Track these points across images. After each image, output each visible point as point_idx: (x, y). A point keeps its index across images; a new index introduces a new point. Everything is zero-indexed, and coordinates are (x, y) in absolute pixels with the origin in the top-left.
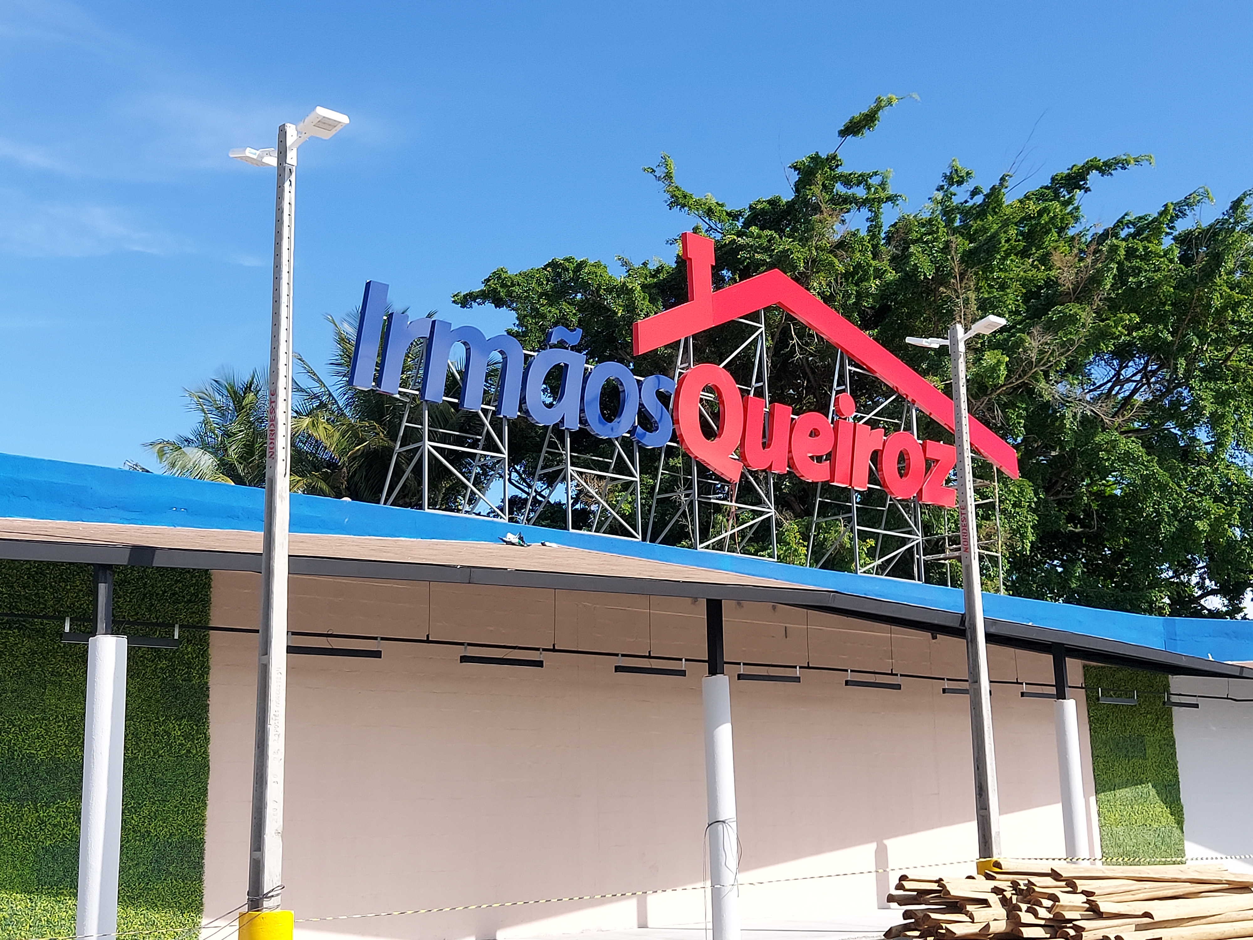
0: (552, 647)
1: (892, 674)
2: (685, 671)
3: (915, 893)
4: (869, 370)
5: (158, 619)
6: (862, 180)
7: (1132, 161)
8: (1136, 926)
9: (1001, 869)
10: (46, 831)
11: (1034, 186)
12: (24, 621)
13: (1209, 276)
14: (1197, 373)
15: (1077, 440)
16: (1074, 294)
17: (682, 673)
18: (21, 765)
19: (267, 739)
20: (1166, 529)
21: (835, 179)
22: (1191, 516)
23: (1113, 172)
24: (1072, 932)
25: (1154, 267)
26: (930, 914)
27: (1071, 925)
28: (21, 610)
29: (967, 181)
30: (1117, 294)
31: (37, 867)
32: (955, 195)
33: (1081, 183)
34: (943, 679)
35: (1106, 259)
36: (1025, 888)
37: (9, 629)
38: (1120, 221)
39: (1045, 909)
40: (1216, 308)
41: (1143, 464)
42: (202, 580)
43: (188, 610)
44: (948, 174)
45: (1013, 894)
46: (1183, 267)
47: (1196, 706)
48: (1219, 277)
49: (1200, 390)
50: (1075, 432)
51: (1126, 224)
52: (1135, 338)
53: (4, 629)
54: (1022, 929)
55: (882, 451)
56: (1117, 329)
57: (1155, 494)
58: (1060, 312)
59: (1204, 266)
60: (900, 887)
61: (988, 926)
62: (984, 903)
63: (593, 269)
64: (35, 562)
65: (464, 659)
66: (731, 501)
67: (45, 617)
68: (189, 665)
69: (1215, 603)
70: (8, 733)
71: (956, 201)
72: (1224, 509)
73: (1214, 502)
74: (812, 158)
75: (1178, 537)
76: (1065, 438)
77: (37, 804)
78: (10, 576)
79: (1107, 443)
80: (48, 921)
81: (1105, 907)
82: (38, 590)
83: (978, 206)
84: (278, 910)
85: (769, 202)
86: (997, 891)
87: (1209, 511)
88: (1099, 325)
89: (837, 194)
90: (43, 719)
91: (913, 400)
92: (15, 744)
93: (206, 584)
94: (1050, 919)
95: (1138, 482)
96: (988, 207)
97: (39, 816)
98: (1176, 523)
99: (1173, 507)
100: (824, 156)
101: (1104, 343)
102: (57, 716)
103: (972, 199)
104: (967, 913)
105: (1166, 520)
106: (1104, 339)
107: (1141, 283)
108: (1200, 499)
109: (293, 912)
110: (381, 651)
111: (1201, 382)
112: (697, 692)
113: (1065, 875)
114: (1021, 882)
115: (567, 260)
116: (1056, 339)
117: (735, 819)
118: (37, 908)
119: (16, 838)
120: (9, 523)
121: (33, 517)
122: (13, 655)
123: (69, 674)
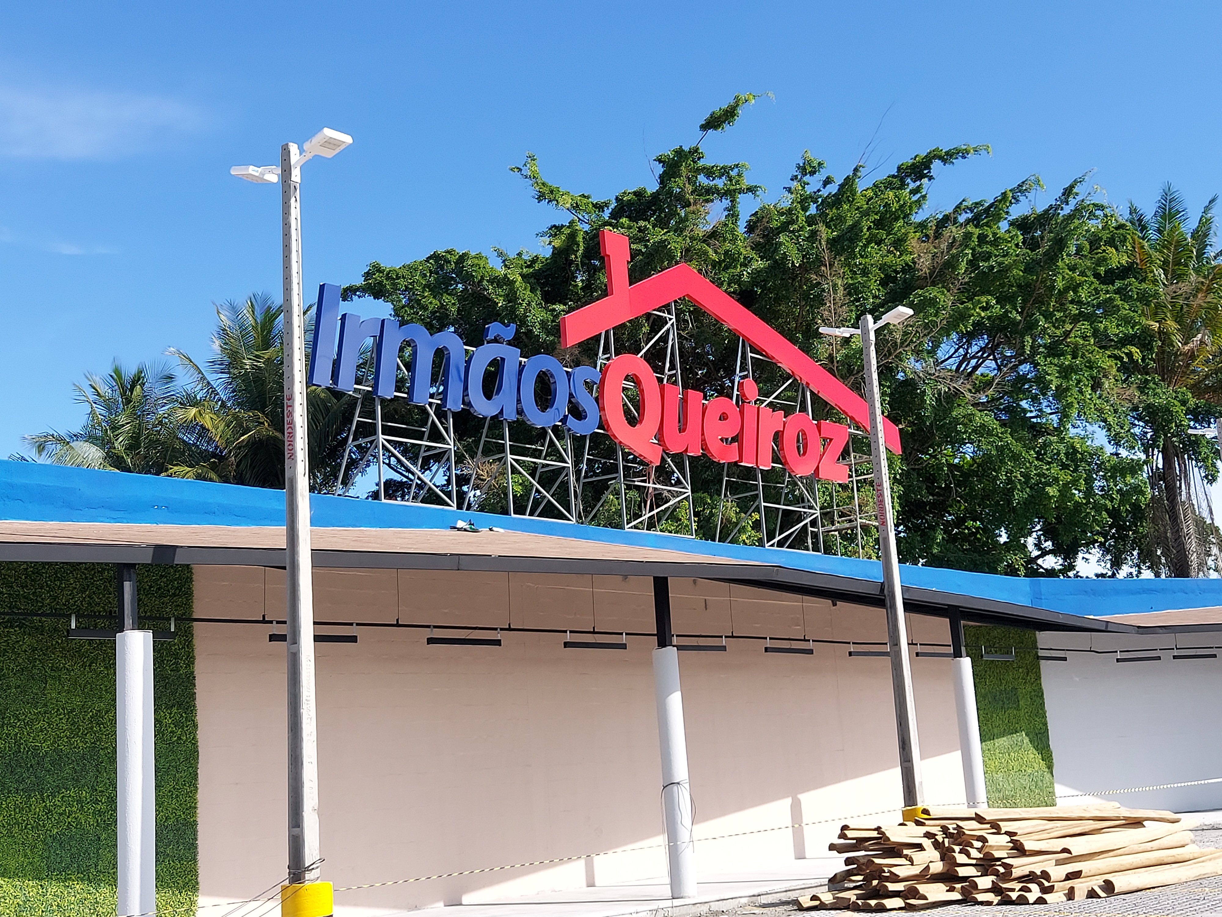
0: (508, 627)
1: (805, 640)
2: (626, 644)
3: (855, 841)
4: (767, 356)
5: (146, 613)
6: (724, 171)
7: (972, 151)
8: (1056, 861)
9: (929, 815)
10: (53, 819)
11: (881, 175)
12: (23, 619)
13: (1053, 259)
14: (1041, 349)
15: (936, 415)
16: (930, 278)
17: (623, 646)
18: (27, 757)
19: (301, 723)
20: (1018, 496)
21: (698, 171)
22: (1041, 482)
23: (954, 161)
24: (1002, 870)
25: (1003, 252)
26: (875, 860)
27: (1000, 863)
28: (20, 609)
29: (819, 171)
30: (970, 278)
31: (46, 854)
32: (808, 184)
33: (925, 172)
34: (849, 643)
35: (961, 245)
36: (955, 832)
37: (12, 627)
38: (958, 207)
39: (975, 850)
40: (1059, 290)
41: (997, 436)
42: (184, 574)
43: (173, 603)
44: (801, 165)
45: (944, 838)
46: (1030, 252)
47: (1065, 659)
48: (1062, 260)
49: (1045, 365)
50: (934, 407)
51: (964, 209)
52: (983, 318)
53: (6, 627)
54: (957, 869)
55: (783, 432)
56: (975, 310)
57: (1009, 463)
58: (920, 296)
59: (1047, 250)
60: (842, 836)
61: (928, 868)
62: (919, 847)
63: (476, 262)
64: (31, 563)
65: (431, 641)
66: (649, 483)
67: (44, 614)
68: (176, 656)
69: (1050, 562)
70: (14, 727)
71: (809, 190)
72: (1071, 475)
73: (1061, 470)
74: (676, 152)
75: (1030, 502)
76: (925, 413)
77: (43, 794)
78: (9, 576)
79: (964, 417)
80: (58, 906)
81: (1029, 845)
82: (36, 589)
83: (833, 196)
84: (318, 882)
85: (635, 193)
86: (928, 835)
87: (1058, 478)
88: (959, 307)
89: (700, 185)
90: (45, 713)
91: (807, 383)
92: (21, 738)
93: (188, 578)
94: (980, 859)
95: (994, 452)
96: (842, 196)
97: (45, 806)
98: (1028, 489)
99: (1026, 476)
100: (686, 149)
101: (963, 324)
102: (58, 710)
103: (824, 188)
104: (906, 857)
105: (1019, 487)
106: (963, 321)
107: (993, 267)
108: (1048, 467)
109: (331, 883)
110: (356, 636)
111: (1045, 358)
112: (648, 663)
113: (988, 818)
114: (950, 827)
115: (448, 252)
116: (918, 321)
117: (688, 781)
118: (48, 894)
119: (25, 827)
120: (7, 525)
121: (27, 519)
122: (15, 653)
123: (67, 669)
